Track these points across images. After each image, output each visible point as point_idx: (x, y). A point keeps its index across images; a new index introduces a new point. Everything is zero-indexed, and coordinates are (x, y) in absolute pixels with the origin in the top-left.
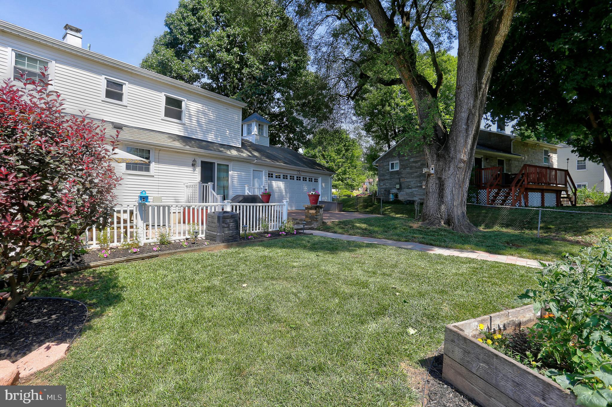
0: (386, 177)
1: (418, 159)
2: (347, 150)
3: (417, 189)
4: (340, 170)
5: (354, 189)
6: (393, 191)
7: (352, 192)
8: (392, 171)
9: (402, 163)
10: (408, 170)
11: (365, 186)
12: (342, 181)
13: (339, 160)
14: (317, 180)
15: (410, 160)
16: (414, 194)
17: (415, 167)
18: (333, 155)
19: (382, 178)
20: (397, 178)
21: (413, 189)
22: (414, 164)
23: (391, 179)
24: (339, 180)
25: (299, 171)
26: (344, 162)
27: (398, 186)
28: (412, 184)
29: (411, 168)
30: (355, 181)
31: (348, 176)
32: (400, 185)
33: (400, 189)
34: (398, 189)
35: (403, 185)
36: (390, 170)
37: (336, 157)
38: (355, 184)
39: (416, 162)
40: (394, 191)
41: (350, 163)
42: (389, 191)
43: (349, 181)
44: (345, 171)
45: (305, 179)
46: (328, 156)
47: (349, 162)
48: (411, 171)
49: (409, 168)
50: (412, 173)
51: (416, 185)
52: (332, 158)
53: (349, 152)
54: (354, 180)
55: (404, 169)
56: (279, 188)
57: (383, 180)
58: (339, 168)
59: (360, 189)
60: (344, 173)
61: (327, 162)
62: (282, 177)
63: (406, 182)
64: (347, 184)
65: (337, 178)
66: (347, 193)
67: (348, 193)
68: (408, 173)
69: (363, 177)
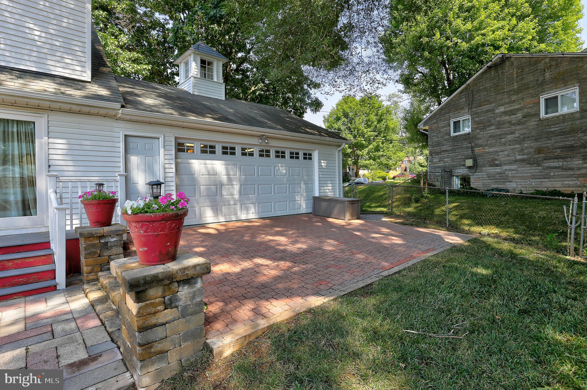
0: (444, 148)
1: (516, 107)
2: (379, 121)
3: (513, 167)
4: (371, 146)
5: (390, 169)
6: (459, 171)
7: (388, 172)
8: (457, 136)
9: (476, 119)
10: (492, 130)
11: (403, 166)
12: (374, 160)
13: (369, 133)
14: (310, 155)
15: (497, 111)
16: (507, 176)
17: (510, 122)
18: (362, 127)
19: (437, 149)
20: (467, 148)
21: (505, 167)
22: (507, 118)
23: (453, 150)
24: (370, 158)
25: (261, 137)
26: (377, 136)
27: (469, 163)
28: (502, 157)
29: (499, 125)
30: (391, 159)
31: (381, 153)
32: (475, 161)
33: (474, 167)
34: (469, 168)
35: (480, 161)
36: (452, 134)
37: (365, 130)
38: (391, 162)
39: (512, 113)
40: (462, 171)
41: (384, 137)
42: (451, 172)
43: (383, 160)
44: (378, 146)
45: (280, 154)
46: (354, 128)
47: (382, 135)
48: (499, 132)
49: (493, 127)
50: (500, 135)
51: (513, 158)
52: (360, 132)
53: (383, 122)
54: (389, 158)
55: (484, 128)
56: (213, 173)
57: (437, 153)
58: (370, 143)
59: (397, 169)
60: (377, 149)
61: (355, 137)
62: (219, 149)
63: (488, 153)
64: (381, 164)
65: (367, 157)
66: (381, 174)
67: (383, 174)
68: (491, 137)
69: (401, 154)
